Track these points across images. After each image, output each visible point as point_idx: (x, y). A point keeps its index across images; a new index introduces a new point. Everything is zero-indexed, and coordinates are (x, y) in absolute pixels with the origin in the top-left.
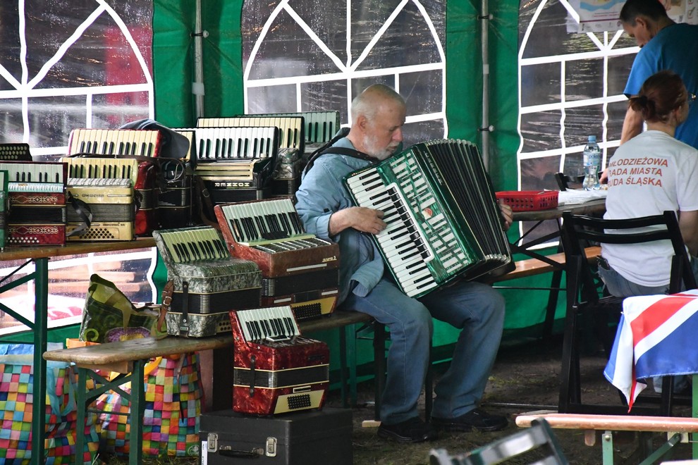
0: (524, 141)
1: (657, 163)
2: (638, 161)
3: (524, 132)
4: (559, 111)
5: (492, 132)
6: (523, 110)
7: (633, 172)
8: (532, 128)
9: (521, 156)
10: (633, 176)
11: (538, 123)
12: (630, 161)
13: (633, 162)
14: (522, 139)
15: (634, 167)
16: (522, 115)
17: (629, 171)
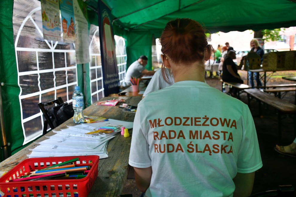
0: (22, 89)
1: (225, 124)
2: (195, 121)
3: (21, 85)
4: (37, 74)
5: (3, 86)
6: (20, 74)
7: (193, 135)
8: (25, 82)
9: (21, 97)
10: (195, 141)
11: (28, 80)
12: (184, 120)
13: (189, 122)
14: (21, 89)
15: (194, 128)
16: (20, 76)
17: (187, 135)
